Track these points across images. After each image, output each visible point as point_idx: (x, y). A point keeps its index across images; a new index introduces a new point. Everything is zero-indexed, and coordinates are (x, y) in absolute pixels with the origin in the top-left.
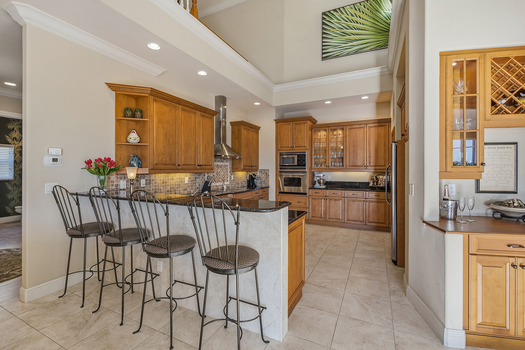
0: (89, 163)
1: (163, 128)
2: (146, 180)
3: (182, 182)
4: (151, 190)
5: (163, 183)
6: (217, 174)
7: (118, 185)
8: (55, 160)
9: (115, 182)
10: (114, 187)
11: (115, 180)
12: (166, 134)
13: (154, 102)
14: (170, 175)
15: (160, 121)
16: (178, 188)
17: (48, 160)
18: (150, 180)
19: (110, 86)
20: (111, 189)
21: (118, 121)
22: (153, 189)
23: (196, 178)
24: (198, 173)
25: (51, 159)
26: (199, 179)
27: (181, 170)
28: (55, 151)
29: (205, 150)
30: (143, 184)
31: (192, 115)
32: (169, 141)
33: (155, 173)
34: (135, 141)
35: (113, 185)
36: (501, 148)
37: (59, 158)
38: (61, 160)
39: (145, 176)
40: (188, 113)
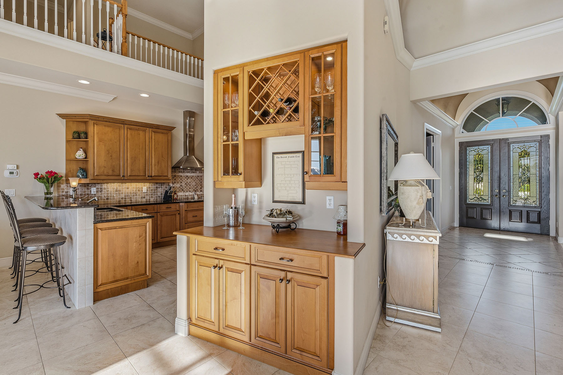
0: (36, 175)
1: (105, 146)
2: (98, 188)
3: (139, 190)
4: (103, 197)
5: (116, 191)
6: (186, 184)
7: (68, 192)
8: (11, 173)
9: (65, 190)
10: (64, 193)
11: (65, 188)
12: (108, 151)
13: (95, 125)
14: (124, 184)
15: (100, 140)
16: (134, 196)
17: (6, 174)
18: (101, 189)
19: (62, 116)
20: (61, 195)
21: (68, 142)
22: (104, 196)
23: (157, 187)
24: (159, 183)
25: (8, 172)
26: (161, 188)
27: (127, 180)
28: (12, 167)
29: (158, 162)
30: (94, 192)
31: (141, 133)
32: (111, 156)
33: (107, 183)
34: (80, 157)
35: (63, 192)
36: (291, 157)
37: (15, 171)
38: (16, 173)
39: (96, 185)
40: (135, 131)
